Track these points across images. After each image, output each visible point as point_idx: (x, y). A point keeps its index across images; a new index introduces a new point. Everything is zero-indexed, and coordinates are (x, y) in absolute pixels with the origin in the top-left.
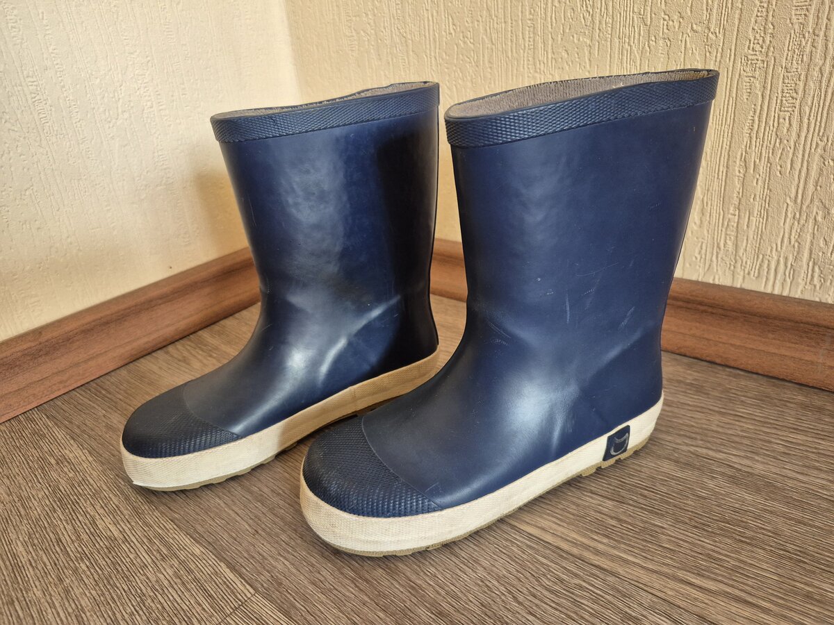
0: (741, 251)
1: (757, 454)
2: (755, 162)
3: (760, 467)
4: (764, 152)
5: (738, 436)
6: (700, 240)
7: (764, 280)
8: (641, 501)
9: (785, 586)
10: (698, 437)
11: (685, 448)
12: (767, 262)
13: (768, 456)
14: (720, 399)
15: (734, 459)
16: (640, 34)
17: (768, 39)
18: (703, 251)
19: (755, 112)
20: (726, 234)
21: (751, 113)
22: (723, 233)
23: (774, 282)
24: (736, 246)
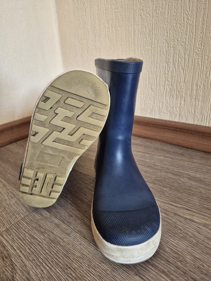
0: (196, 113)
1: (198, 172)
2: (200, 85)
3: (199, 175)
4: (202, 82)
5: (193, 167)
6: (184, 110)
7: (203, 122)
8: (160, 184)
9: (201, 206)
10: (180, 167)
11: (176, 170)
12: (204, 116)
13: (201, 173)
14: (188, 157)
15: (190, 173)
16: (166, 46)
17: (203, 47)
18: (185, 113)
19: (199, 69)
20: (192, 108)
21: (198, 70)
22: (191, 107)
23: (206, 122)
24: (195, 112)
